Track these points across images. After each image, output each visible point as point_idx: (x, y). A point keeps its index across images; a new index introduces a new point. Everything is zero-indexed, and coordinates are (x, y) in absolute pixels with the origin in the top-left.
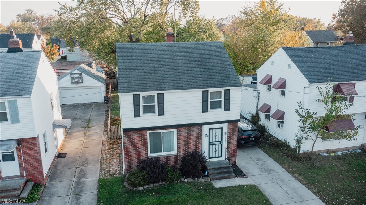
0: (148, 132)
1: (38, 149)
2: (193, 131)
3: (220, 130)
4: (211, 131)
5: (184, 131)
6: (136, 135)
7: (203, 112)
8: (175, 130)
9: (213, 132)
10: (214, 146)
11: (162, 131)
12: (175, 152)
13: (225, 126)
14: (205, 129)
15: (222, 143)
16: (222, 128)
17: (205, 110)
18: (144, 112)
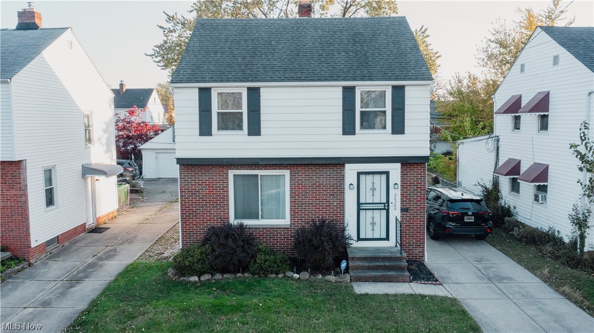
0: (232, 173)
1: (23, 188)
2: (324, 177)
3: (384, 177)
4: (362, 177)
5: (304, 175)
6: (204, 177)
7: (345, 132)
8: (287, 173)
9: (366, 181)
10: (369, 213)
11: (260, 172)
12: (285, 221)
13: (395, 170)
14: (351, 171)
15: (388, 206)
16: (387, 173)
17: (348, 129)
18: (220, 128)
